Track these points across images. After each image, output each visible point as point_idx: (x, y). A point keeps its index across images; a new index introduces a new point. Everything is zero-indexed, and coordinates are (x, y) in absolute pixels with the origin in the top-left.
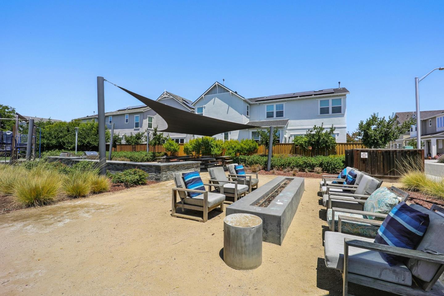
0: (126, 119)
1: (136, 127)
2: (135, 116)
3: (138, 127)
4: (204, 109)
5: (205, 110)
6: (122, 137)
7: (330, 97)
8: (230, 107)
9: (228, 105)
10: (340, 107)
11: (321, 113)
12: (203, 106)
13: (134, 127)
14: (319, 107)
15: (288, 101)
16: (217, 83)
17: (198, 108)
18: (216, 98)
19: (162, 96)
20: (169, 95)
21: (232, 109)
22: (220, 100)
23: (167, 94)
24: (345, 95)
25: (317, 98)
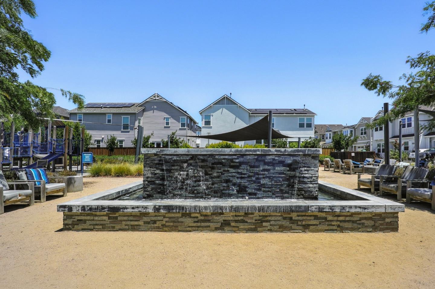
0: (107, 119)
1: (123, 129)
2: (122, 116)
3: (128, 129)
4: (212, 116)
5: (212, 118)
6: (101, 139)
7: (305, 116)
8: (237, 118)
9: (235, 115)
10: (311, 123)
11: (299, 127)
12: (211, 114)
13: (121, 129)
14: (298, 123)
15: (278, 116)
16: (225, 96)
17: (205, 115)
18: (224, 109)
19: (152, 97)
20: (160, 97)
21: (239, 119)
22: (228, 111)
23: (159, 97)
24: (314, 116)
25: (297, 116)
